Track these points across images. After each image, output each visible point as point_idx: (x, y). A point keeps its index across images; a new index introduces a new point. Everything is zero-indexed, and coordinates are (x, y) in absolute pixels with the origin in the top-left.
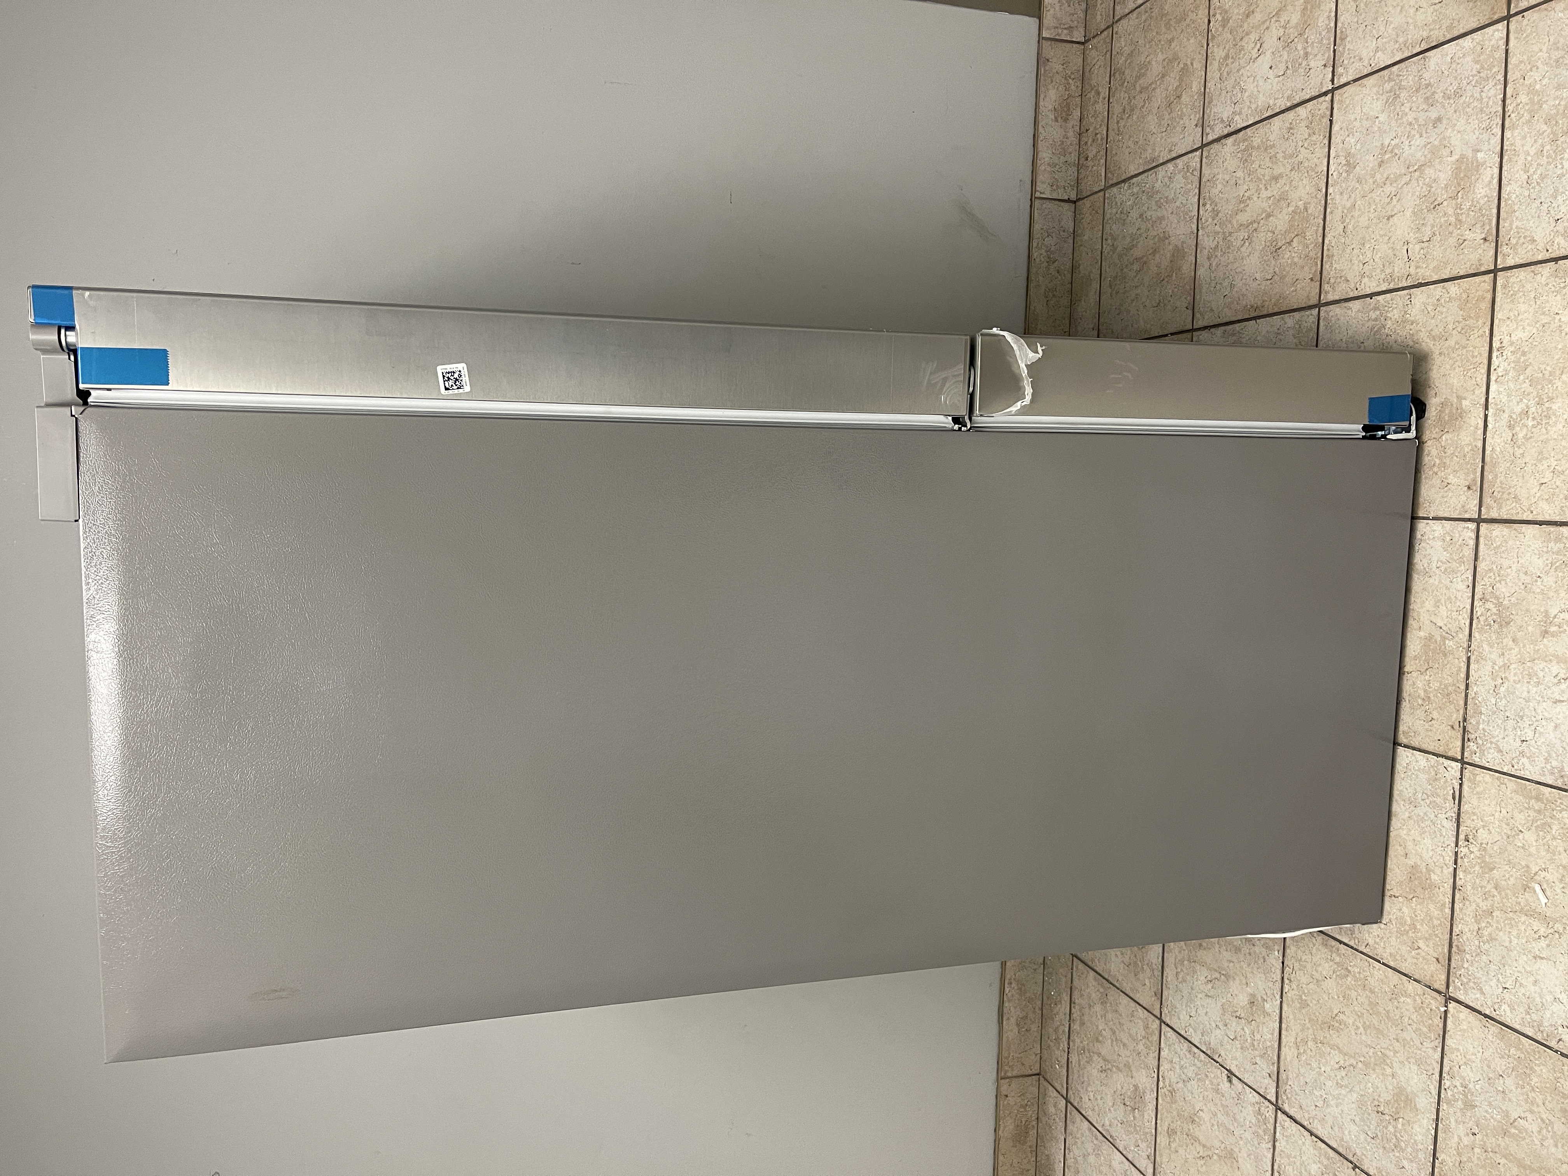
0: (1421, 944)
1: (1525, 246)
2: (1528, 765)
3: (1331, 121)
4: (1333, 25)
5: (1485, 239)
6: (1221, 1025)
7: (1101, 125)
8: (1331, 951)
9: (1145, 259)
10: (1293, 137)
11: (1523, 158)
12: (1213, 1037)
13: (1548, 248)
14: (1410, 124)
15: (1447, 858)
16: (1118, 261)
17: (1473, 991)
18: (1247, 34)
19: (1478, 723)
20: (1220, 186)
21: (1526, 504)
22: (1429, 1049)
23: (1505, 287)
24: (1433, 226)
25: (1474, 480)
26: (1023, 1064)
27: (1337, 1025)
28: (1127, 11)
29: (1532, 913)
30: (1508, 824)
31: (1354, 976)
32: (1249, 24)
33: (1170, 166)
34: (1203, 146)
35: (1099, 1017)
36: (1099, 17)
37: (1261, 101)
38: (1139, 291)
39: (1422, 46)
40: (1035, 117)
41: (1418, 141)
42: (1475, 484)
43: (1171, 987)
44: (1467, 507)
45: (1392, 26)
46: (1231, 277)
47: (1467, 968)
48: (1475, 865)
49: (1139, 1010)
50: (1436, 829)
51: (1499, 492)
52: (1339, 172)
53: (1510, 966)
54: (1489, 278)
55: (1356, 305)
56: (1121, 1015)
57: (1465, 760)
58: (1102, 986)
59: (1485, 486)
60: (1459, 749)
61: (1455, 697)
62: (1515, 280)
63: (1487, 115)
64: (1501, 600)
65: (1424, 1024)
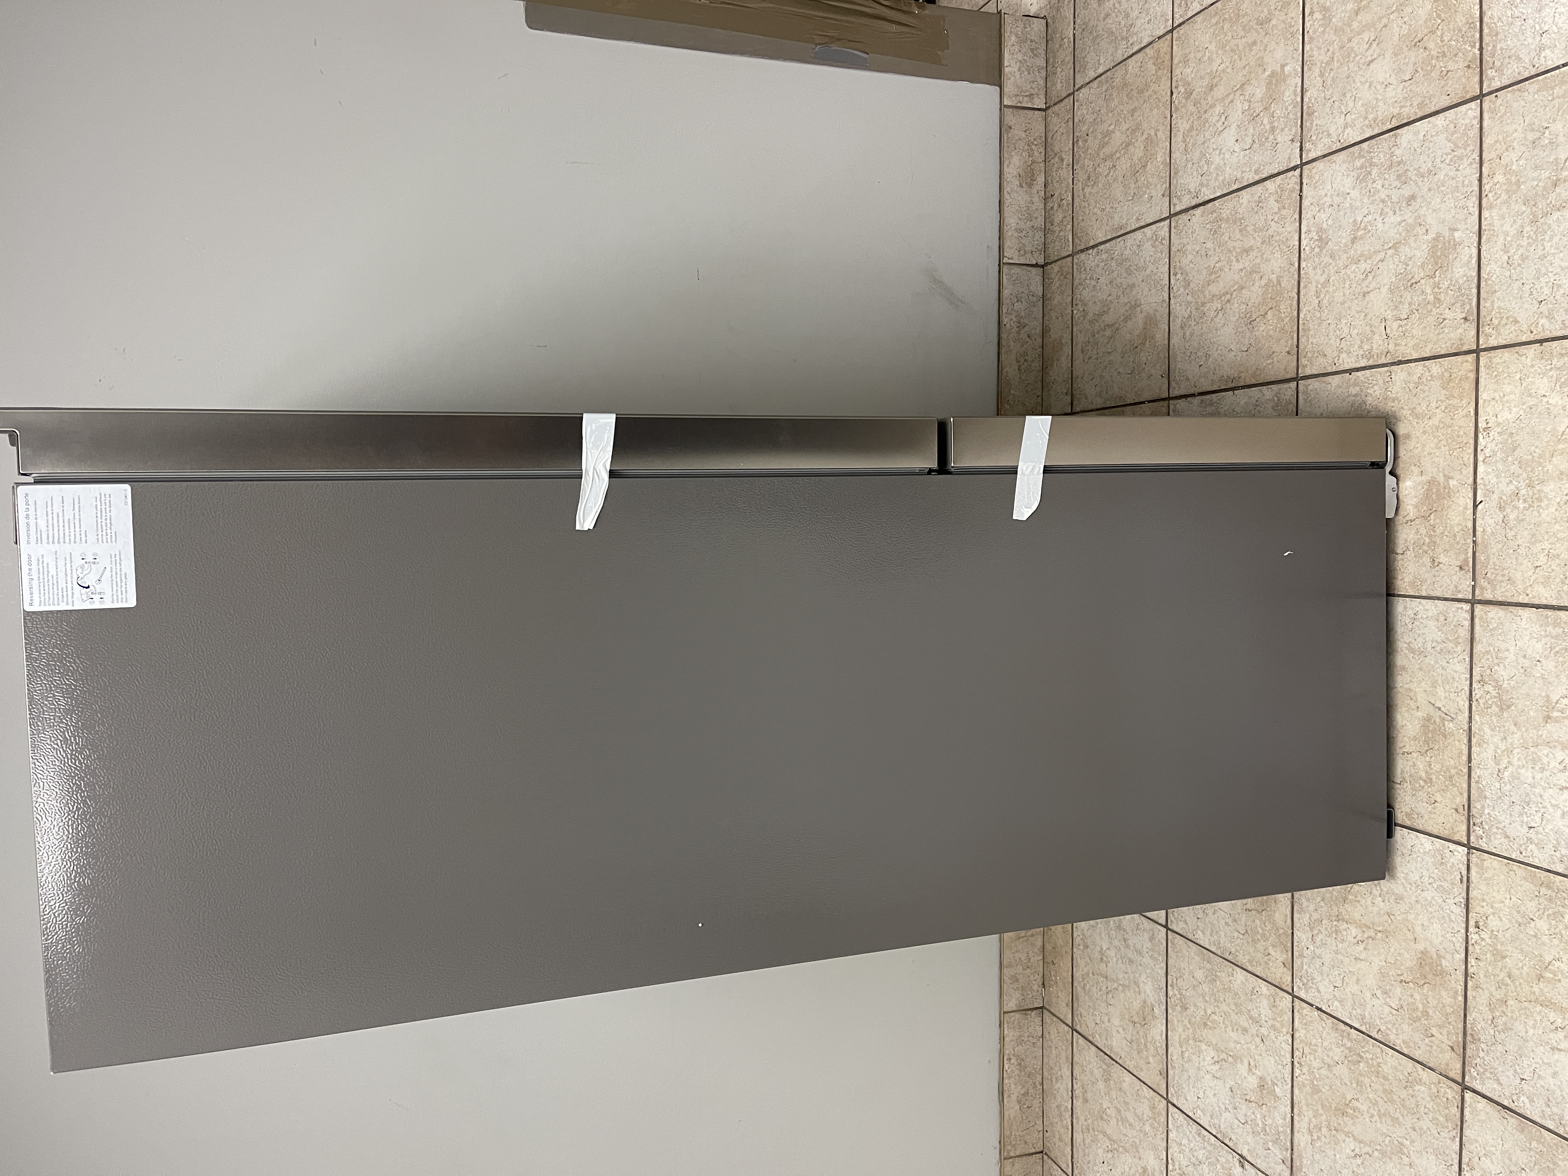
0: (1434, 1031)
1: (1508, 327)
2: (1536, 852)
3: (1301, 196)
4: (1299, 99)
5: (1465, 319)
6: (1230, 1107)
7: (1066, 191)
8: (1342, 1036)
9: (1116, 325)
10: (1262, 211)
11: (1502, 238)
12: (1223, 1120)
13: (1532, 329)
14: (1383, 201)
15: (1458, 945)
16: (1089, 327)
17: (1490, 1081)
18: (1212, 107)
19: (1483, 807)
20: (1190, 257)
21: (1521, 587)
22: (1446, 1140)
23: (1488, 367)
24: (1410, 304)
25: (1466, 560)
26: (1026, 1142)
27: (1352, 1112)
28: (1087, 80)
29: (1547, 1004)
30: (1519, 912)
31: (1367, 1062)
32: (1212, 97)
33: (1138, 235)
34: (1170, 216)
35: (1102, 1094)
36: (1059, 86)
37: (1229, 173)
38: (1112, 358)
39: (1393, 123)
40: (1000, 184)
41: (1392, 219)
42: (1468, 565)
43: (1176, 1066)
44: (1460, 588)
45: (1361, 102)
46: (1205, 347)
47: (1483, 1058)
48: (1487, 952)
49: (1144, 1089)
50: (1445, 914)
51: (1492, 573)
52: (1311, 247)
53: (1526, 1056)
54: (1471, 358)
55: (1336, 379)
56: (1125, 1093)
57: (1472, 845)
58: (1104, 1061)
59: (1478, 567)
60: (1465, 834)
61: (1458, 780)
62: (1499, 361)
63: (1463, 194)
64: (1500, 684)
65: (1441, 1114)
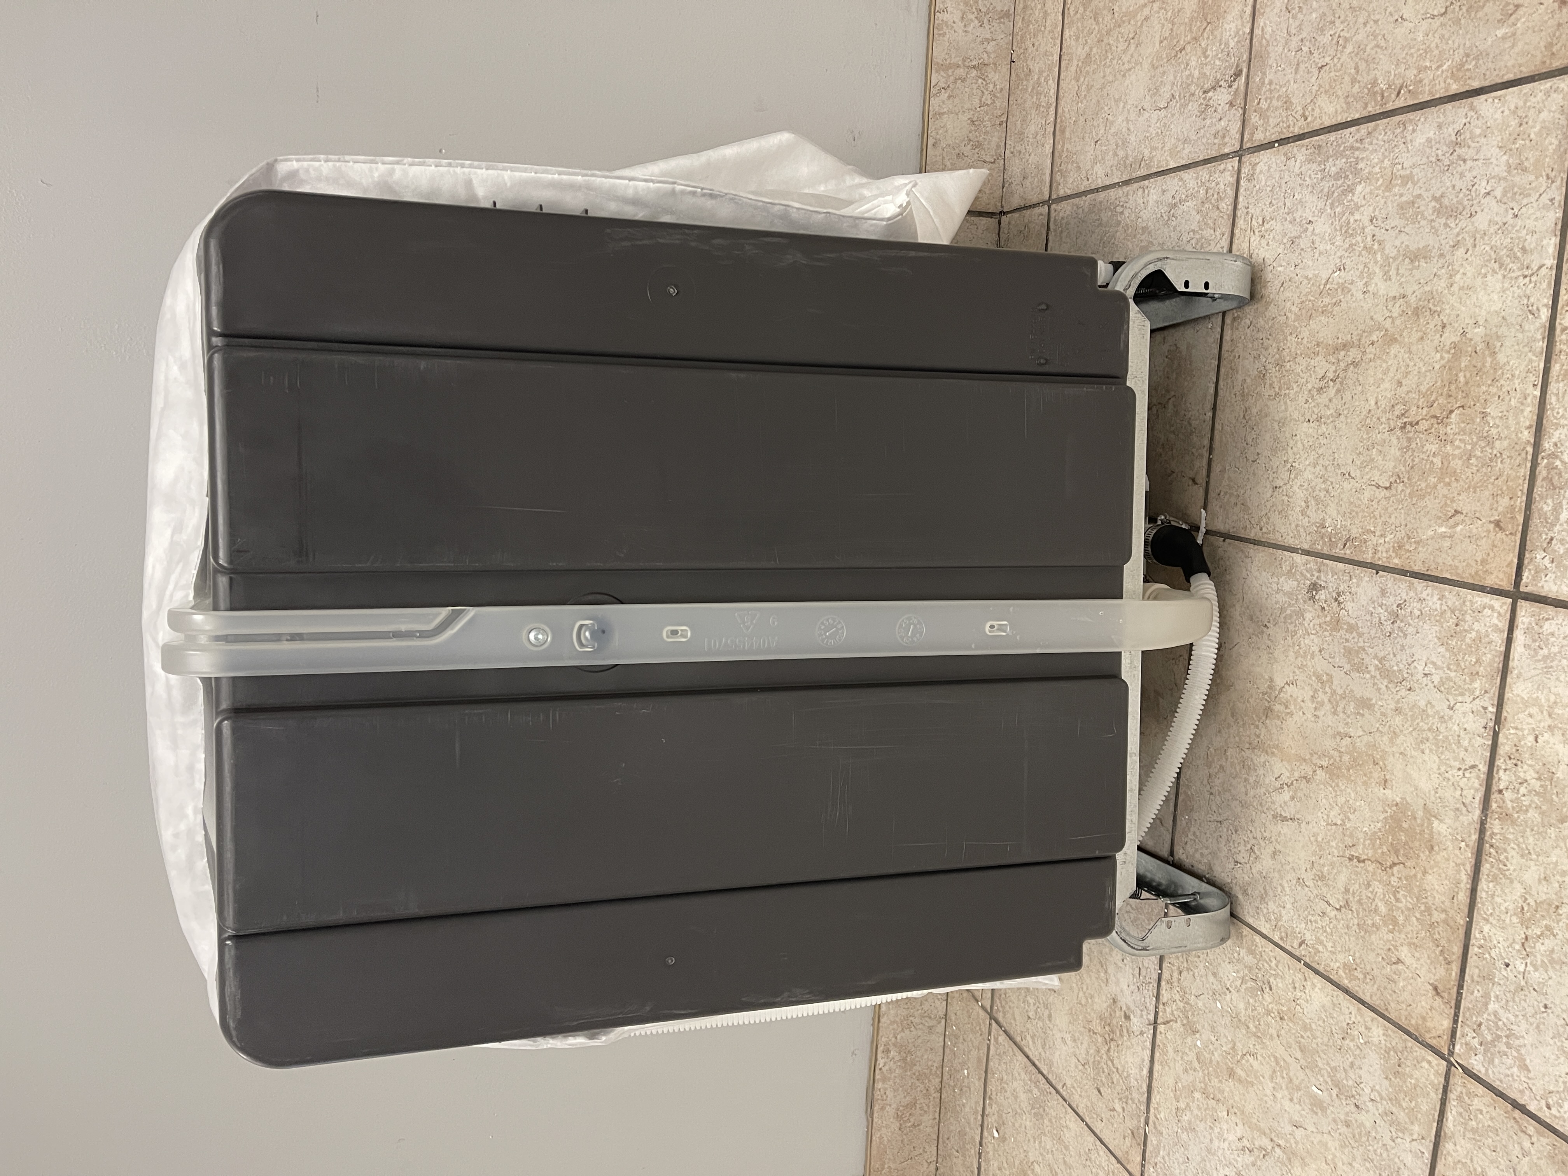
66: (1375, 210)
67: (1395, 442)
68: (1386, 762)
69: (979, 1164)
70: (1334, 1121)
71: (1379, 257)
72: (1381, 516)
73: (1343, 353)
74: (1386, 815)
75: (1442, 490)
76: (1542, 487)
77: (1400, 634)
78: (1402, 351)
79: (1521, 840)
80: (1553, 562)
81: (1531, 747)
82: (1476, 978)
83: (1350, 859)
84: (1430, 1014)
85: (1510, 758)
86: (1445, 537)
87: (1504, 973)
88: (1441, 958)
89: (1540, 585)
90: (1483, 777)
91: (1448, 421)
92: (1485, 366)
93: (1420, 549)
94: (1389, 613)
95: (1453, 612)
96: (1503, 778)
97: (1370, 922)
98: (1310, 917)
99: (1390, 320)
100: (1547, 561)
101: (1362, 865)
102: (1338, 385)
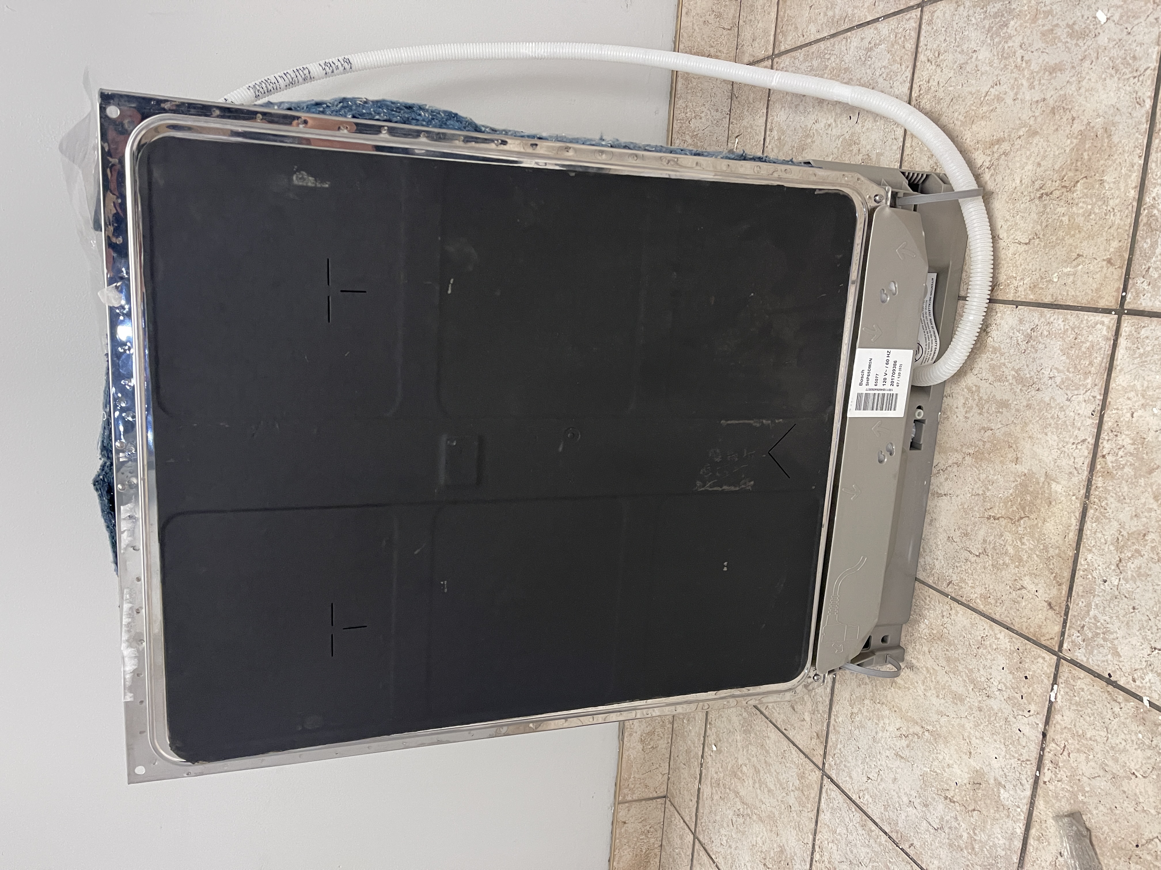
66: (1023, 37)
67: (1034, 208)
68: (1018, 445)
69: (701, 771)
70: (970, 708)
71: (1026, 72)
72: (1021, 265)
73: (997, 147)
74: (1016, 483)
75: (1069, 241)
76: (1143, 230)
77: (1033, 350)
78: (1042, 140)
79: (1118, 490)
80: (1149, 285)
81: (1128, 422)
82: (1080, 594)
83: (988, 519)
84: (1045, 623)
85: (1112, 431)
86: (1068, 275)
87: (1102, 587)
88: (1054, 582)
89: (1139, 302)
90: (1091, 447)
91: (1076, 188)
92: (1103, 146)
93: (1050, 286)
94: (1025, 336)
95: (1073, 329)
96: (1106, 446)
97: (1001, 562)
98: (957, 564)
99: (1032, 119)
100: (1145, 284)
101: (997, 521)
102: (992, 171)
